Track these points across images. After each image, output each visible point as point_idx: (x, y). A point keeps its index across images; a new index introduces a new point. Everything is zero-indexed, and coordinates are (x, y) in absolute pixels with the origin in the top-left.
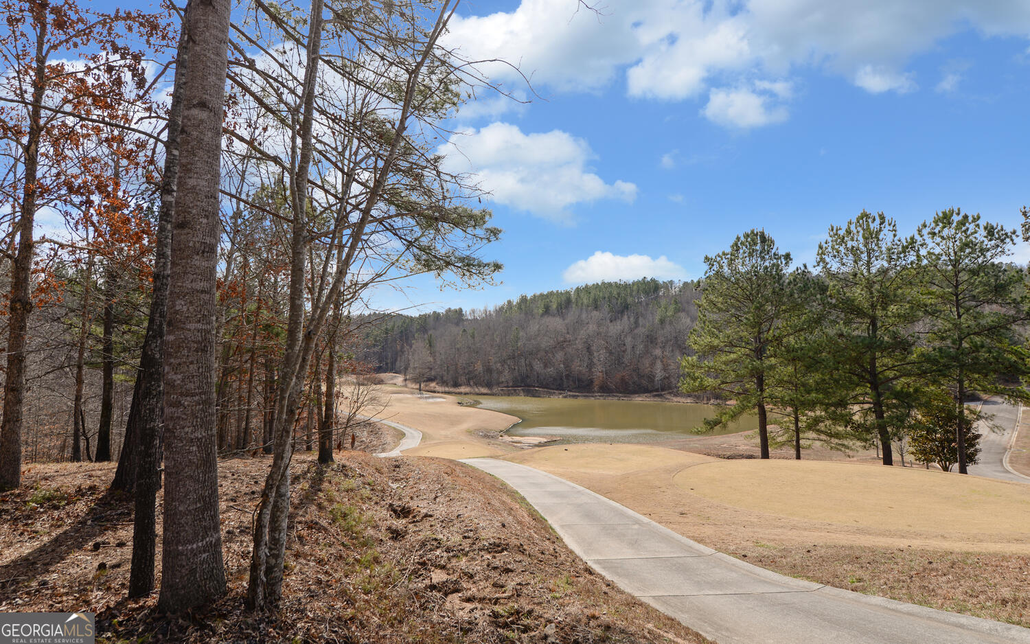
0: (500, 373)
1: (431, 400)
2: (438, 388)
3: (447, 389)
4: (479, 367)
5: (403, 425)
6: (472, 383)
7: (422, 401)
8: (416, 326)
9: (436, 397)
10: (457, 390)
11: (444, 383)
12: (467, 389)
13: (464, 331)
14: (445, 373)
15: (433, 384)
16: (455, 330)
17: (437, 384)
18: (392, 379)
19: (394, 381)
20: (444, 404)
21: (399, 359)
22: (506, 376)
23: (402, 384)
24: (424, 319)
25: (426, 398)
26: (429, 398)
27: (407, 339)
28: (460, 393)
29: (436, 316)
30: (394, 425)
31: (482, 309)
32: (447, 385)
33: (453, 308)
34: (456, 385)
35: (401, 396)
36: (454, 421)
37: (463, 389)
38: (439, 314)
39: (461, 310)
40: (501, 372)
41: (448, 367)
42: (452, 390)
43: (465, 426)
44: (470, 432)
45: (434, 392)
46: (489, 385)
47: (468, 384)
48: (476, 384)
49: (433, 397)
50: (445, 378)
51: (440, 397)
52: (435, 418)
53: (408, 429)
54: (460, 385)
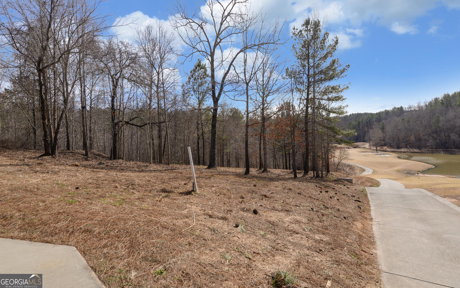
0: (426, 141)
1: (382, 156)
2: (388, 149)
3: (393, 150)
4: (412, 138)
5: (365, 166)
6: (408, 147)
7: (377, 156)
8: (374, 119)
9: (385, 154)
10: (399, 150)
11: (391, 146)
12: (406, 150)
13: (403, 119)
14: (392, 142)
15: (385, 148)
16: (398, 119)
17: (388, 147)
18: (363, 145)
19: (364, 146)
20: (390, 157)
21: (366, 135)
22: (431, 142)
23: (368, 147)
24: (379, 114)
25: (380, 154)
26: (381, 154)
27: (370, 125)
28: (401, 152)
29: (387, 112)
30: (360, 166)
31: (416, 105)
32: (393, 148)
33: (397, 107)
34: (398, 147)
35: (366, 153)
36: (391, 165)
37: (402, 150)
38: (388, 111)
39: (402, 108)
40: (428, 141)
41: (393, 139)
42: (396, 150)
43: (397, 168)
44: (398, 171)
45: (386, 151)
46: (419, 147)
47: (406, 147)
48: (411, 147)
49: (383, 154)
50: (392, 144)
51: (388, 154)
52: (382, 164)
53: (367, 168)
54: (401, 148)
